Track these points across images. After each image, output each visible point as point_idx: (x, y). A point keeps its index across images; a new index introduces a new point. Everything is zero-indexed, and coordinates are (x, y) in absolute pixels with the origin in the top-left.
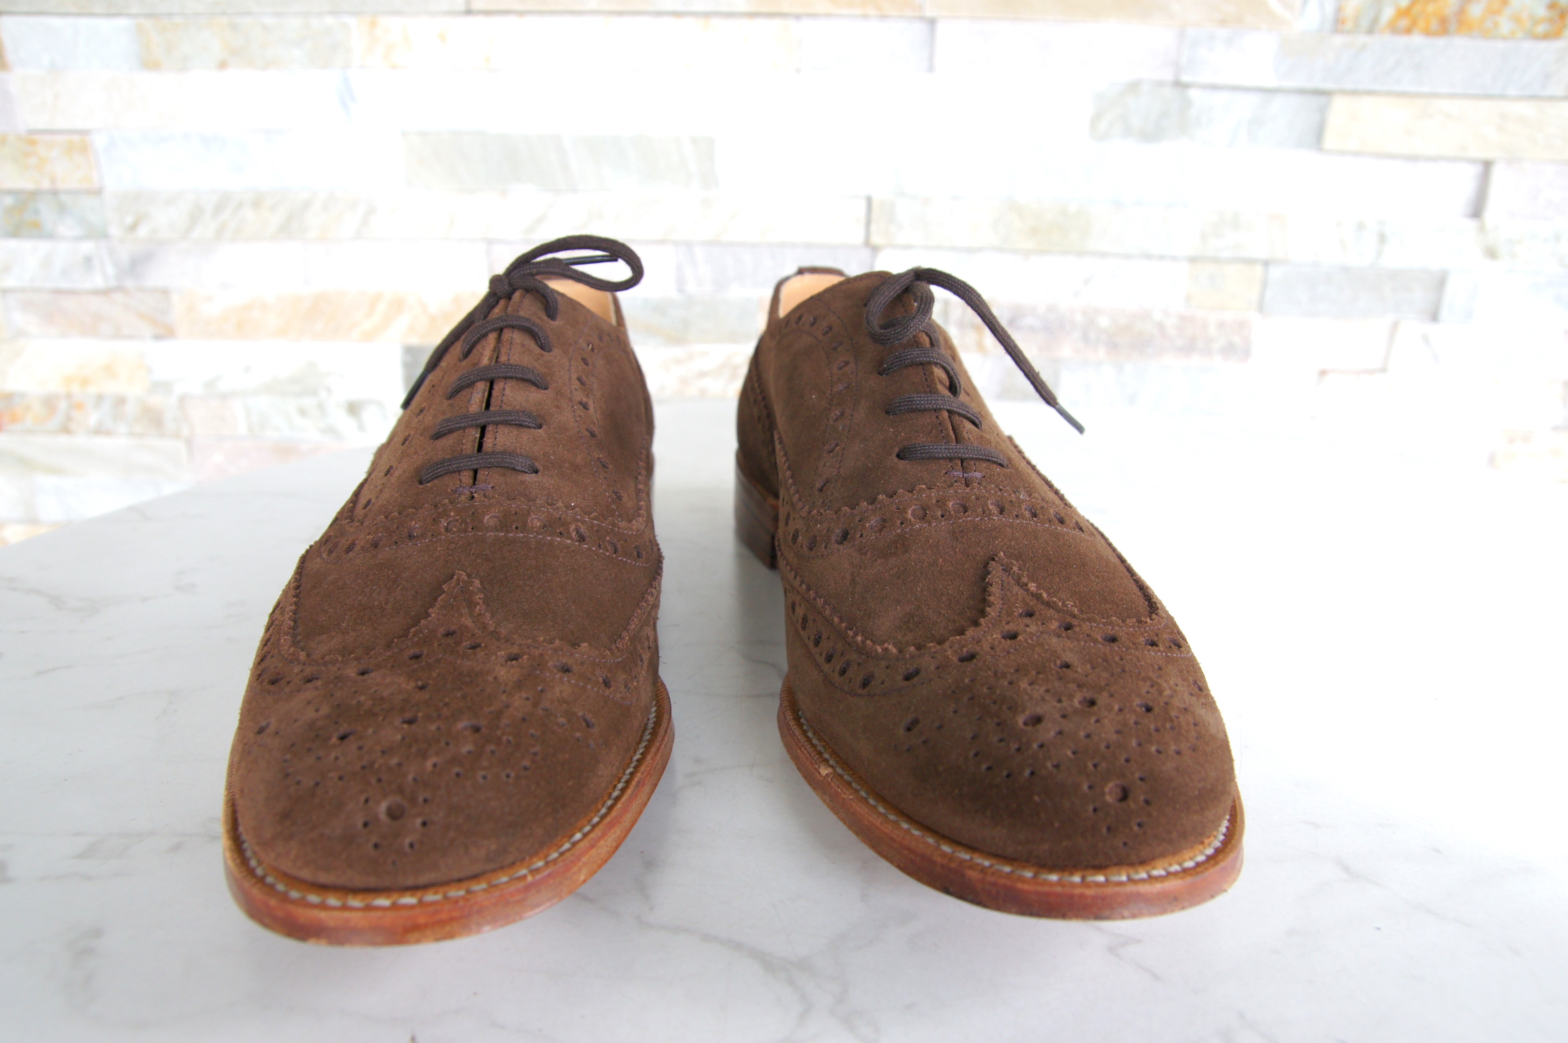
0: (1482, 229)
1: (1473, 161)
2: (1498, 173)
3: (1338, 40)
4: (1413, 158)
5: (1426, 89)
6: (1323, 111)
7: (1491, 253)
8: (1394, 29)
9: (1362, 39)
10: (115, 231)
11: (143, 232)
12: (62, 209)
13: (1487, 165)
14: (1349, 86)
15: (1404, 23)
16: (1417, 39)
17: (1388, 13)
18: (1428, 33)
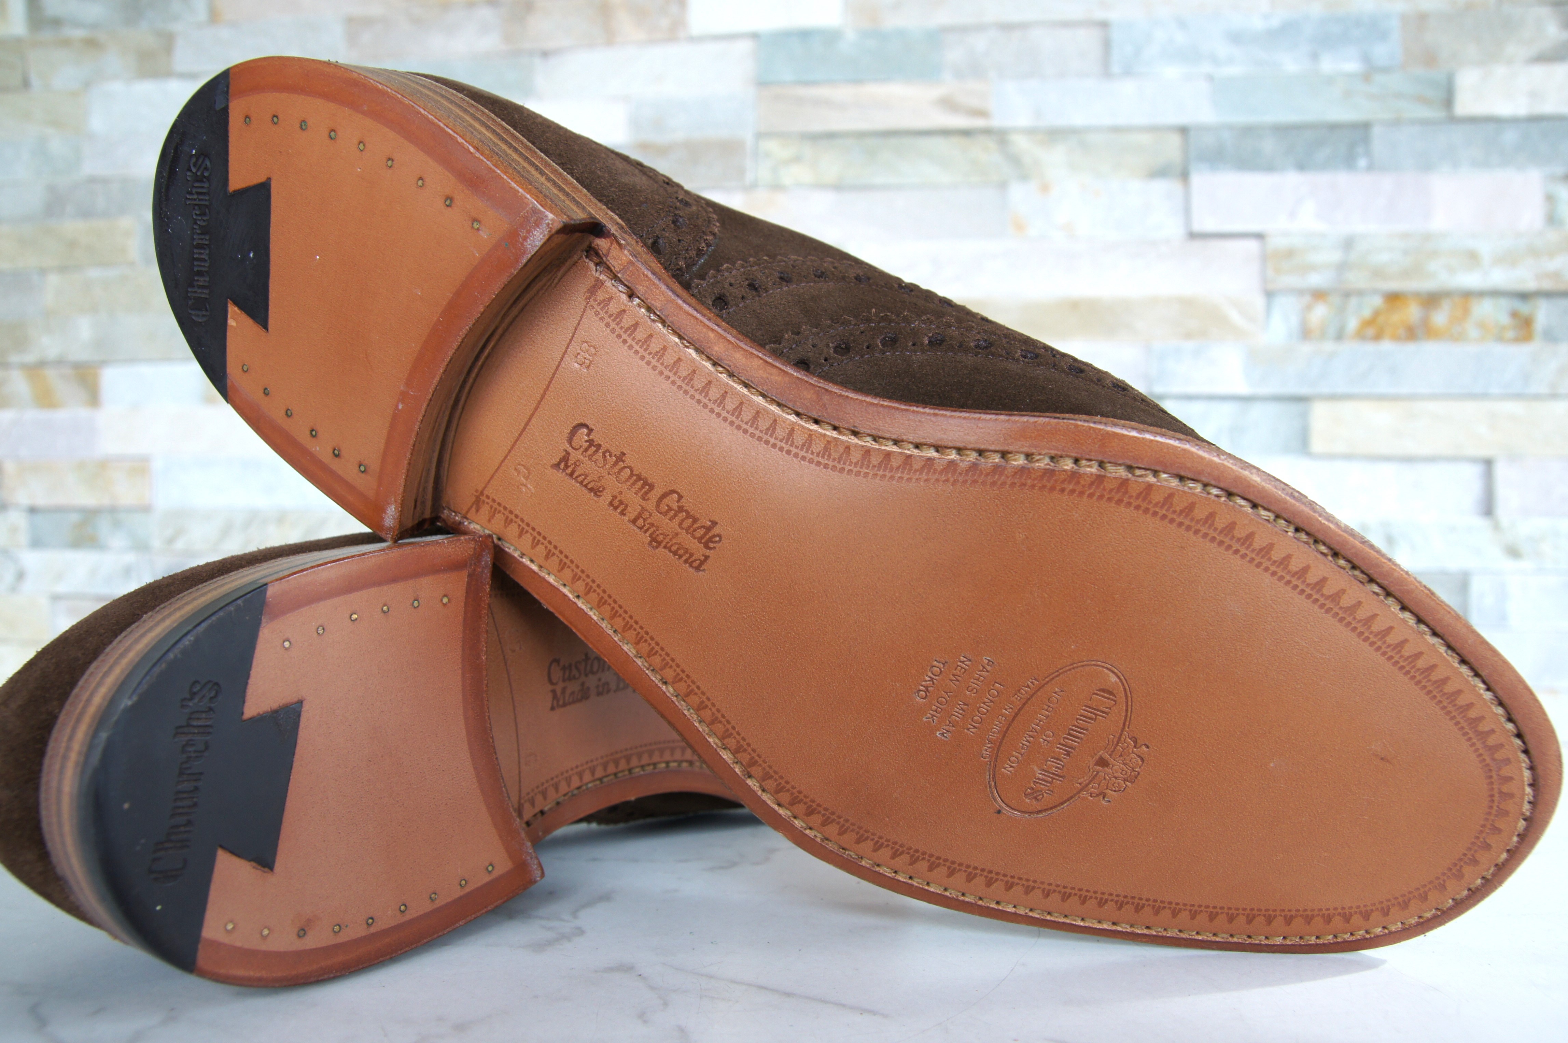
0: (1497, 527)
1: (1473, 460)
2: (1501, 471)
3: (1306, 348)
4: (1409, 459)
5: (1404, 390)
6: (1304, 417)
7: (1513, 552)
8: (1361, 335)
9: (1329, 346)
10: (156, 543)
11: (180, 545)
12: (117, 525)
13: (1488, 463)
14: (1325, 390)
15: (1371, 331)
16: (1386, 346)
17: (1352, 324)
18: (1396, 338)
